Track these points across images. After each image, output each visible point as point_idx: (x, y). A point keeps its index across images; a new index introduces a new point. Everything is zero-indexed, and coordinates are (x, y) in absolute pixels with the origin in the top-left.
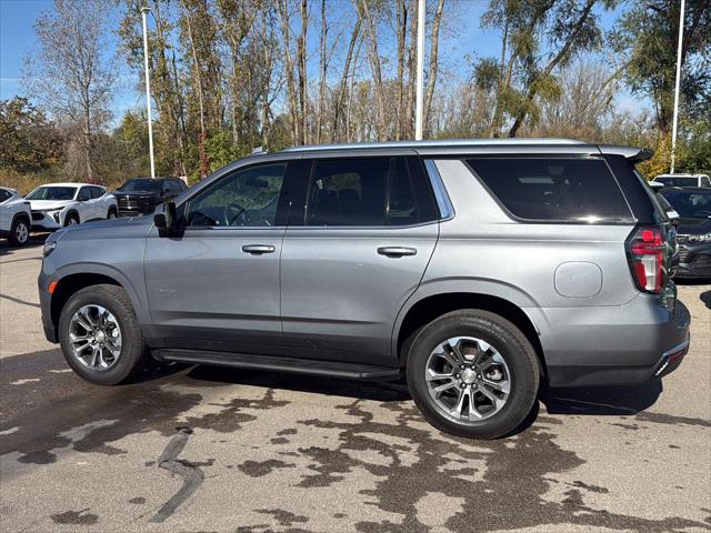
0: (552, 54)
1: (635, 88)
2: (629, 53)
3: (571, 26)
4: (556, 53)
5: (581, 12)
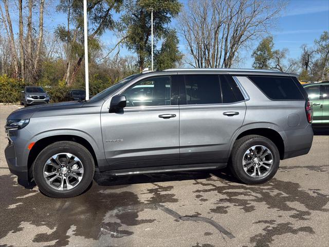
0: (94, 29)
1: (130, 48)
2: (125, 33)
3: (101, 17)
4: (96, 29)
5: (106, 12)
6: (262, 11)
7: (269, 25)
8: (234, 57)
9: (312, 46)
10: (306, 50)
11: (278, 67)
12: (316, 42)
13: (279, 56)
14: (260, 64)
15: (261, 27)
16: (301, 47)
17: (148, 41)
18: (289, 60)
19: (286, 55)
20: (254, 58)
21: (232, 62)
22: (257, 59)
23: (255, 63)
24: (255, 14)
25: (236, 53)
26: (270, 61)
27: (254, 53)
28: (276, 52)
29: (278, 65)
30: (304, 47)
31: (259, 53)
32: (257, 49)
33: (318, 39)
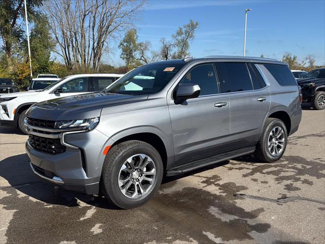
6: (126, 3)
7: (133, 17)
8: (104, 47)
9: (169, 40)
10: (165, 44)
11: (142, 58)
12: (173, 36)
13: (143, 48)
14: (127, 55)
15: (126, 19)
16: (161, 41)
17: (15, 25)
18: (152, 52)
19: (149, 47)
20: (121, 49)
21: (102, 52)
22: (125, 50)
23: (122, 54)
24: (120, 6)
25: (105, 43)
26: (136, 53)
27: (121, 44)
28: (140, 45)
29: (143, 56)
30: (163, 41)
31: (125, 44)
32: (124, 41)
33: (175, 34)
